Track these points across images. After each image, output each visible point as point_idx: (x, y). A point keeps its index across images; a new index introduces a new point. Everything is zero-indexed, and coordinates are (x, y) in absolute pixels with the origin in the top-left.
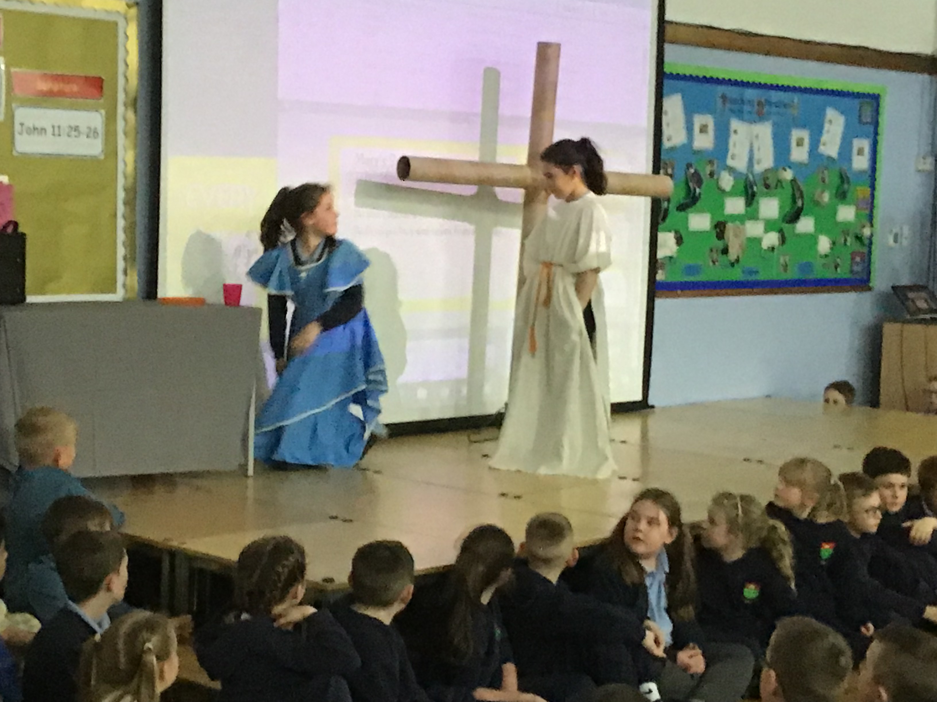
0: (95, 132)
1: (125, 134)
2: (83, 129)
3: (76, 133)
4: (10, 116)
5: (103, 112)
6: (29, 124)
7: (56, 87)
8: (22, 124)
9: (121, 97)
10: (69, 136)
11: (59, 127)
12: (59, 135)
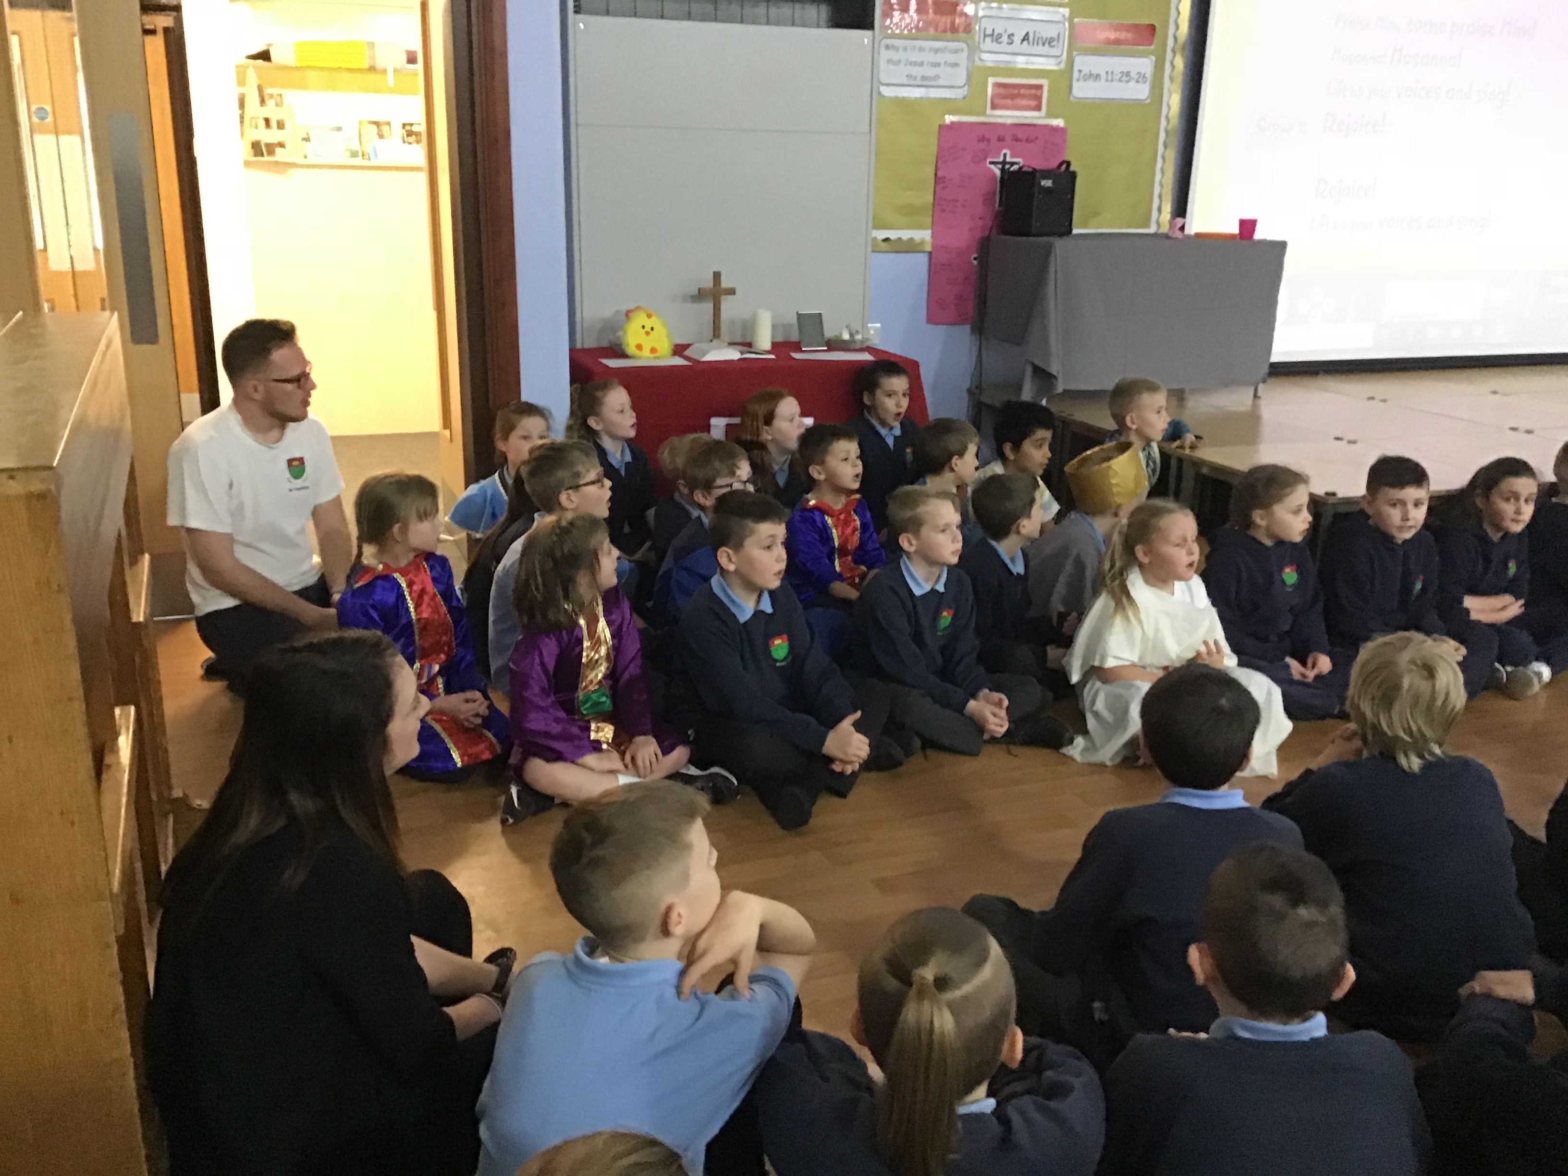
0: (1144, 77)
1: (1171, 79)
2: (1133, 75)
3: (1127, 79)
4: (1071, 63)
5: (1153, 58)
6: (1086, 71)
7: (1112, 35)
8: (1080, 71)
9: (1170, 42)
10: (1120, 80)
11: (1112, 72)
12: (1112, 81)
